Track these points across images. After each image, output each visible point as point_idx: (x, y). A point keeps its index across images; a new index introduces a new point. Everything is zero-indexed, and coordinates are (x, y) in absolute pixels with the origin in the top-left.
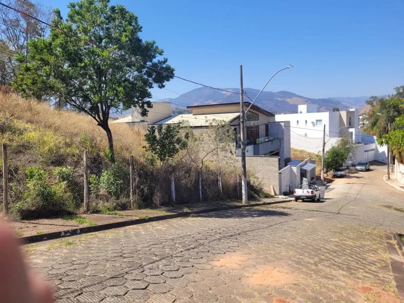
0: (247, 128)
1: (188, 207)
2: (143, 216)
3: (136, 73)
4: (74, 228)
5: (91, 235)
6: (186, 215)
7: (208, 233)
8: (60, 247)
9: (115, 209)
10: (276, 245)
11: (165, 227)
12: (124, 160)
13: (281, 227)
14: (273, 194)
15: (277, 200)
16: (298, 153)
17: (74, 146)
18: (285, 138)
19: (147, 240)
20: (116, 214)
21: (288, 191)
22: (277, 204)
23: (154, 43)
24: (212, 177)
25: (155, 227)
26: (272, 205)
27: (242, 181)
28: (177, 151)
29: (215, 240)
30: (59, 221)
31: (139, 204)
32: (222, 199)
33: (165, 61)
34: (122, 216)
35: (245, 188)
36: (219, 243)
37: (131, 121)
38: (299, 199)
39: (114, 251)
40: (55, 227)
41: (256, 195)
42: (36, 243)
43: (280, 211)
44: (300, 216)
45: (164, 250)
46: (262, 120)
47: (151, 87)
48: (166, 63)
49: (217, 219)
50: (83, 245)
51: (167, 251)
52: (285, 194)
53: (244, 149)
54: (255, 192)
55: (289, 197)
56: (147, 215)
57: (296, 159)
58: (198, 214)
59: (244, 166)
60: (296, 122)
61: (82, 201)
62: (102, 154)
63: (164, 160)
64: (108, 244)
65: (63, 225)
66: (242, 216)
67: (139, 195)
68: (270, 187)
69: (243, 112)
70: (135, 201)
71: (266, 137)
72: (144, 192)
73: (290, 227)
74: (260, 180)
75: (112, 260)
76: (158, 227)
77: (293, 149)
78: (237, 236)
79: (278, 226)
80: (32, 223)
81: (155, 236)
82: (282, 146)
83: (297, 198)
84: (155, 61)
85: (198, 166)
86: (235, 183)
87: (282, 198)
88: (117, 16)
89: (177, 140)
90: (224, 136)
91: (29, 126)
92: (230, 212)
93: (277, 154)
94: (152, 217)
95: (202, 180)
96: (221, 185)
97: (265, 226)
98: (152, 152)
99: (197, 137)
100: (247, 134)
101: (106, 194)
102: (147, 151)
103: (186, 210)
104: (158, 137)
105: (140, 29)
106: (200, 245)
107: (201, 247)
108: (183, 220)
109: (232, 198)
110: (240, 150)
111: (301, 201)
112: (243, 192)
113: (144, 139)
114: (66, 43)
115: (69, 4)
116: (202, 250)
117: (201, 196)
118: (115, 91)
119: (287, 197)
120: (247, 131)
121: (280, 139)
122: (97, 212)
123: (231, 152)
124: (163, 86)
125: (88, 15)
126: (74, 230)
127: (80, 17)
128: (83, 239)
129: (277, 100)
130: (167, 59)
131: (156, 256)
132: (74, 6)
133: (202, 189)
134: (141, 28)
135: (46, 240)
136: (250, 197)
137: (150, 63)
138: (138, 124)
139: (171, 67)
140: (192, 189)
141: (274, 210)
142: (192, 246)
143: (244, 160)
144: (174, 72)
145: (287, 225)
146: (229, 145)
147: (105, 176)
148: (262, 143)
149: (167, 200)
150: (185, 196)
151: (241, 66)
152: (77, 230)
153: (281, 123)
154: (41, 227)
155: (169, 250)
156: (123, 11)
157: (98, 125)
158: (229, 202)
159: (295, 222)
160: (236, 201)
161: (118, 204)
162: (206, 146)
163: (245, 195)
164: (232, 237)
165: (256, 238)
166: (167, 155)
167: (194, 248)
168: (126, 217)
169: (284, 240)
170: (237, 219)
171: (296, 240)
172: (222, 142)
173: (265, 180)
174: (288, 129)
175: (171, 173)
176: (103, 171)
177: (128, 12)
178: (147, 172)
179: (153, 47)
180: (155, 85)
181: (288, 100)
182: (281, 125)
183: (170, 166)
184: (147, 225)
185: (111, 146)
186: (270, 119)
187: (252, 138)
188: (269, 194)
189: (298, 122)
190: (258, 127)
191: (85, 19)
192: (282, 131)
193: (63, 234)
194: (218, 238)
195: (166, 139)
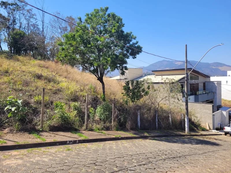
0: (191, 84)
1: (148, 132)
2: (118, 136)
3: (120, 51)
4: (76, 139)
5: (84, 145)
6: (145, 138)
7: (157, 153)
8: (62, 152)
9: (102, 129)
10: (208, 170)
11: (129, 145)
12: (111, 100)
13: (213, 154)
14: (208, 128)
15: (211, 133)
16: (227, 102)
17: (85, 91)
18: (218, 92)
19: (115, 154)
20: (102, 133)
21: (220, 127)
22: (211, 136)
23: (131, 33)
24: (165, 114)
25: (124, 144)
26: (207, 136)
27: (186, 118)
28: (142, 97)
29: (161, 160)
30: (69, 134)
31: (117, 128)
32: (171, 129)
33: (137, 43)
34: (105, 134)
35: (188, 123)
36: (164, 162)
37: (119, 79)
38: (228, 134)
39: (92, 159)
40: (66, 137)
41: (196, 129)
42: (51, 147)
43: (213, 141)
44: (229, 147)
45: (123, 163)
46: (201, 80)
47: (128, 58)
48: (137, 44)
49: (166, 143)
50: (76, 152)
51: (126, 164)
52: (217, 129)
53: (187, 97)
54: (194, 126)
55: (220, 132)
56: (120, 135)
57: (226, 106)
58: (154, 138)
59: (187, 109)
60: (226, 82)
61: (84, 123)
62: (99, 96)
63: (134, 102)
64: (90, 153)
65: (70, 137)
66: (184, 142)
67: (117, 122)
68: (206, 124)
69: (187, 74)
70: (114, 126)
71: (204, 91)
72: (121, 120)
73: (221, 156)
74: (198, 119)
75: (88, 166)
76: (125, 145)
77: (223, 99)
78: (178, 159)
79: (210, 153)
80: (54, 134)
81: (121, 151)
82: (215, 97)
83: (226, 133)
84: (131, 43)
85: (156, 107)
86: (181, 120)
87: (214, 132)
88: (110, 19)
89: (143, 90)
90: (173, 89)
91: (64, 79)
92: (176, 138)
93: (211, 102)
94: (123, 137)
95: (158, 116)
96: (171, 120)
97: (201, 152)
98: (127, 97)
99: (156, 89)
100: (190, 88)
101: (99, 120)
102: (124, 96)
103: (146, 134)
104: (131, 88)
105: (123, 26)
106: (150, 162)
107: (150, 165)
108: (143, 141)
109: (178, 129)
110: (185, 98)
111: (229, 135)
112: (186, 125)
113: (123, 88)
114: (83, 34)
115: (86, 14)
116: (150, 167)
117: (157, 126)
118: (106, 60)
119: (218, 131)
120: (190, 86)
121: (214, 92)
122: (92, 130)
123: (178, 99)
124: (136, 58)
125: (95, 19)
126: (75, 141)
127: (90, 20)
128: (77, 147)
129: (212, 68)
130: (138, 41)
131: (117, 167)
132: (88, 15)
133: (158, 121)
134: (124, 24)
135: (58, 145)
136: (191, 129)
137: (129, 45)
138: (123, 80)
139: (140, 46)
140: (152, 121)
141: (208, 140)
142: (144, 163)
143: (187, 105)
144: (142, 49)
145: (218, 154)
146: (177, 95)
147: (99, 109)
148: (200, 94)
149: (134, 127)
150: (146, 125)
151: (186, 45)
152: (77, 140)
153: (214, 82)
154: (57, 136)
155: (127, 163)
156: (114, 16)
157: (97, 80)
158: (176, 132)
159: (224, 152)
160: (181, 131)
161: (104, 127)
162: (161, 95)
163: (188, 128)
164: (174, 159)
165: (193, 162)
166: (136, 99)
167: (144, 165)
168: (107, 135)
169: (215, 166)
170: (180, 145)
171: (226, 167)
172: (172, 93)
173: (203, 118)
174: (219, 86)
175: (138, 110)
176: (98, 106)
177: (117, 16)
178: (124, 109)
179: (130, 35)
180: (131, 57)
181: (220, 68)
182: (214, 83)
183: (138, 106)
184: (119, 142)
185: (104, 92)
186: (207, 80)
187: (193, 91)
188: (205, 129)
189: (227, 82)
190: (198, 84)
191: (93, 21)
192: (216, 87)
193: (68, 142)
194: (164, 158)
195: (136, 89)
